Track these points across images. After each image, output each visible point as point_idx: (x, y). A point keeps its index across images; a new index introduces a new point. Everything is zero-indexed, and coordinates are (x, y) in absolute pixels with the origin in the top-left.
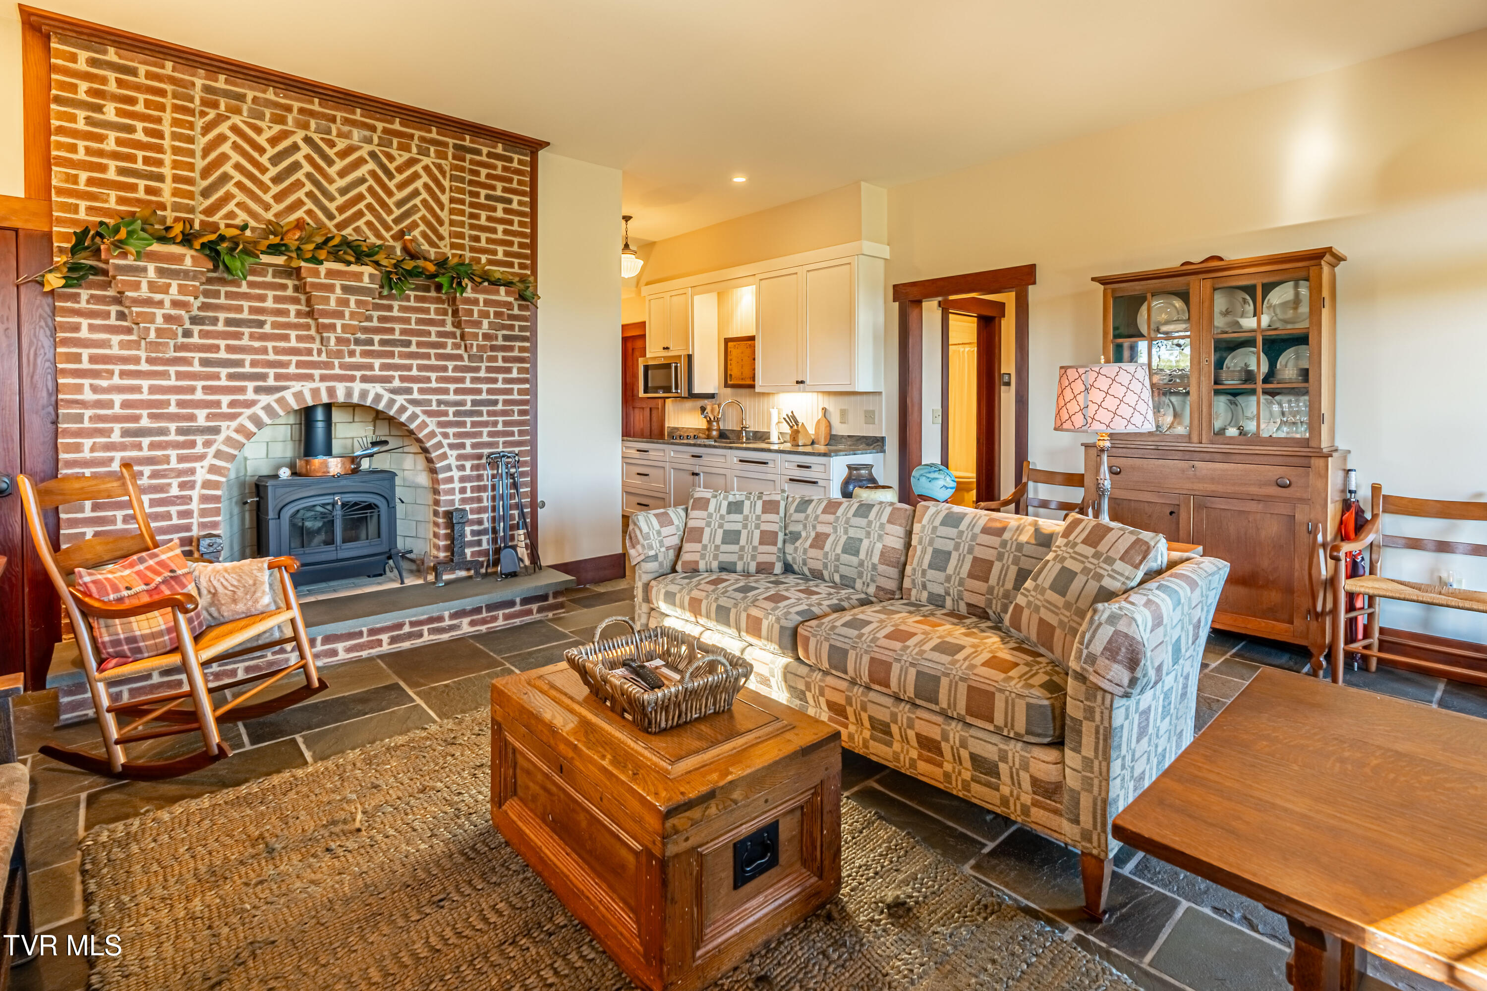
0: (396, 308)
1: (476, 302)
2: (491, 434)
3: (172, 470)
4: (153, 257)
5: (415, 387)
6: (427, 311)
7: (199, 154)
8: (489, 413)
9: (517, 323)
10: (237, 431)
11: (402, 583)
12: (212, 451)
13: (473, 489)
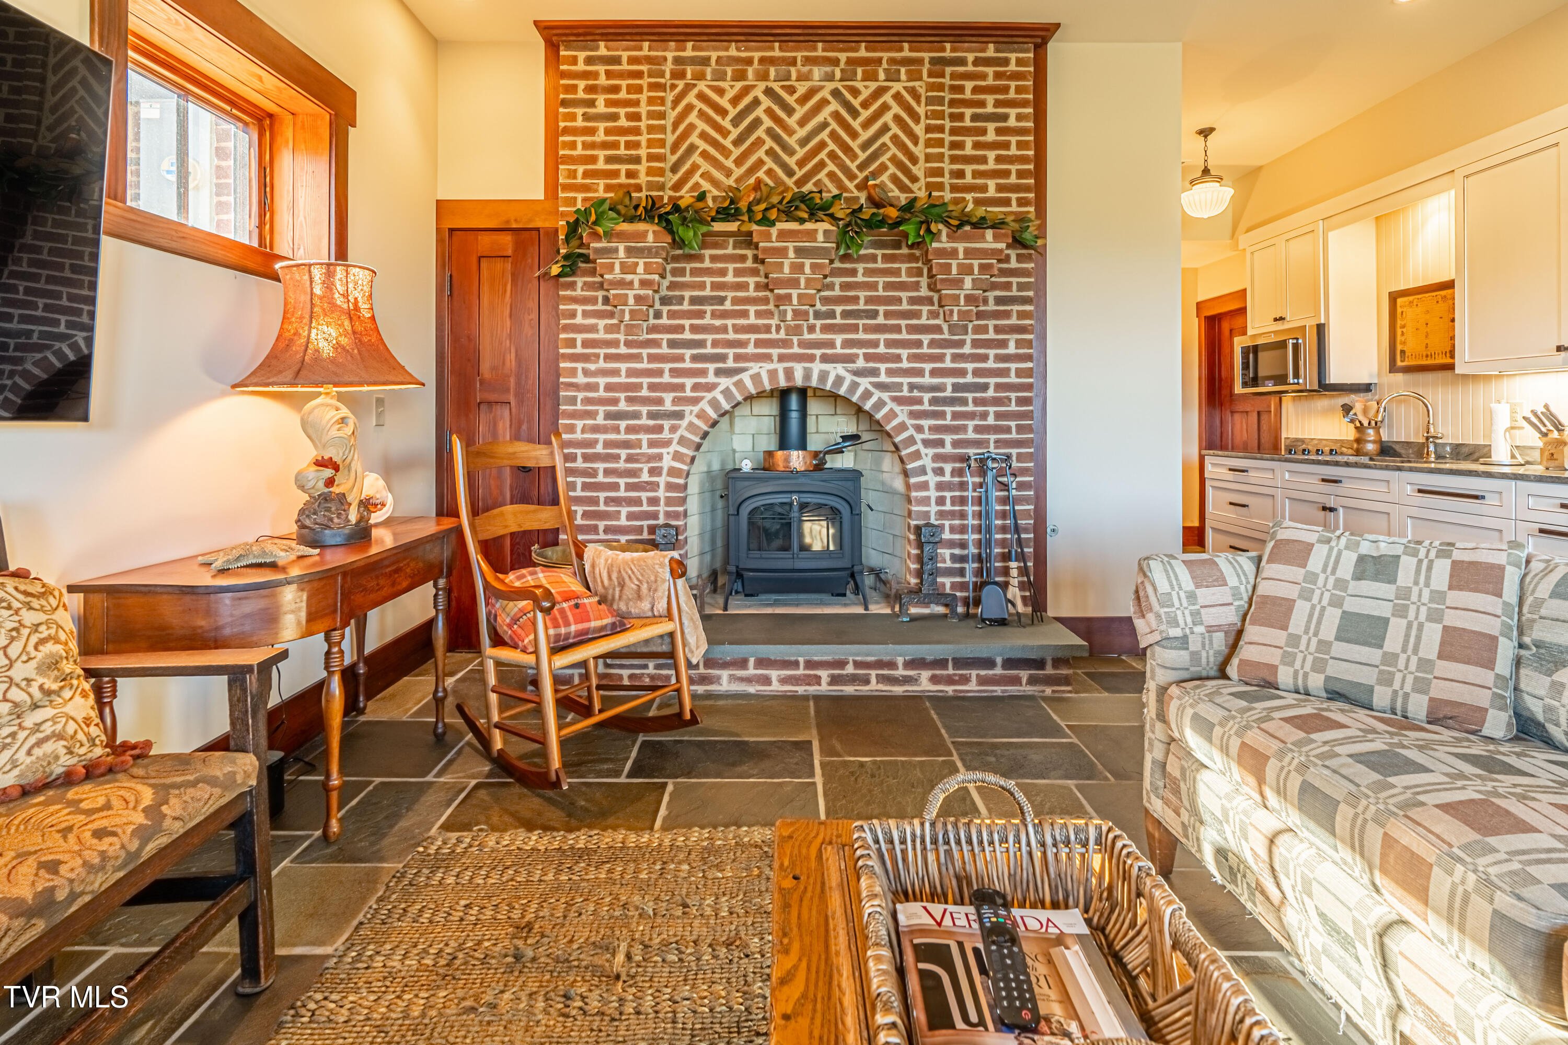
0: (861, 271)
1: (953, 253)
2: (977, 429)
3: (643, 454)
4: (622, 236)
5: (883, 367)
6: (897, 273)
7: (669, 128)
8: (976, 402)
9: (1014, 280)
10: (698, 416)
11: (866, 609)
12: (676, 437)
13: (954, 501)
